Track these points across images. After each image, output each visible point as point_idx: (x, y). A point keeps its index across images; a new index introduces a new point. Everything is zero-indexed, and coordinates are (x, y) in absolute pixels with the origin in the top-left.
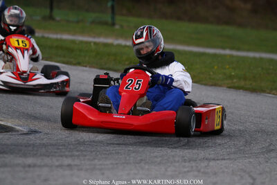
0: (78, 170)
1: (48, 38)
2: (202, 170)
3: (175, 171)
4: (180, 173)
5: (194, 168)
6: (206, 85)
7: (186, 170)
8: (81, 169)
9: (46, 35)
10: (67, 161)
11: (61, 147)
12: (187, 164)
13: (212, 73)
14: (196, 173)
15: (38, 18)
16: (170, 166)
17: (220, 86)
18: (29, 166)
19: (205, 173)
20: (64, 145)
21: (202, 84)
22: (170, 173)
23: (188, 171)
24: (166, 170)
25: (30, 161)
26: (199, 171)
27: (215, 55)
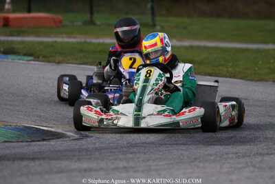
0: (134, 172)
1: (90, 43)
2: (257, 165)
3: (231, 167)
4: (235, 169)
5: (249, 164)
6: (251, 80)
7: (240, 166)
8: (137, 171)
9: (89, 40)
10: (122, 164)
11: (113, 151)
12: (241, 160)
13: (256, 69)
14: (251, 169)
15: (80, 23)
16: (224, 163)
17: (267, 81)
18: (86, 170)
19: (261, 168)
20: (117, 148)
21: (248, 80)
22: (225, 170)
23: (244, 167)
24: (221, 167)
25: (85, 165)
26: (254, 166)
27: (258, 50)
